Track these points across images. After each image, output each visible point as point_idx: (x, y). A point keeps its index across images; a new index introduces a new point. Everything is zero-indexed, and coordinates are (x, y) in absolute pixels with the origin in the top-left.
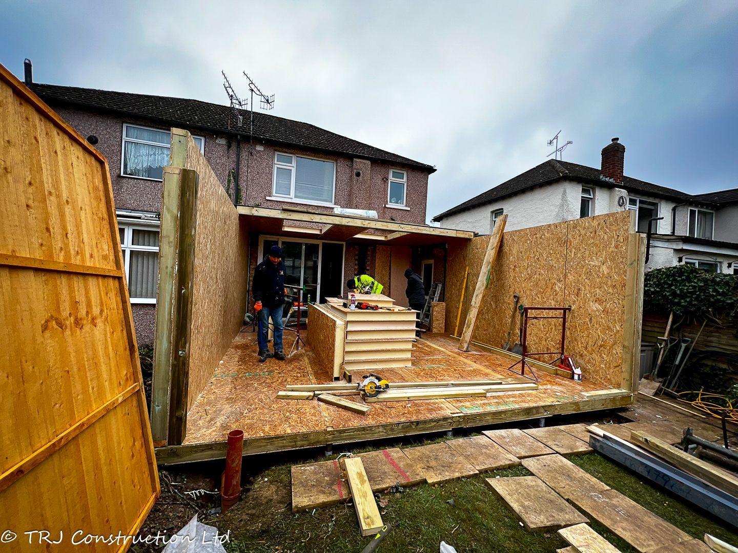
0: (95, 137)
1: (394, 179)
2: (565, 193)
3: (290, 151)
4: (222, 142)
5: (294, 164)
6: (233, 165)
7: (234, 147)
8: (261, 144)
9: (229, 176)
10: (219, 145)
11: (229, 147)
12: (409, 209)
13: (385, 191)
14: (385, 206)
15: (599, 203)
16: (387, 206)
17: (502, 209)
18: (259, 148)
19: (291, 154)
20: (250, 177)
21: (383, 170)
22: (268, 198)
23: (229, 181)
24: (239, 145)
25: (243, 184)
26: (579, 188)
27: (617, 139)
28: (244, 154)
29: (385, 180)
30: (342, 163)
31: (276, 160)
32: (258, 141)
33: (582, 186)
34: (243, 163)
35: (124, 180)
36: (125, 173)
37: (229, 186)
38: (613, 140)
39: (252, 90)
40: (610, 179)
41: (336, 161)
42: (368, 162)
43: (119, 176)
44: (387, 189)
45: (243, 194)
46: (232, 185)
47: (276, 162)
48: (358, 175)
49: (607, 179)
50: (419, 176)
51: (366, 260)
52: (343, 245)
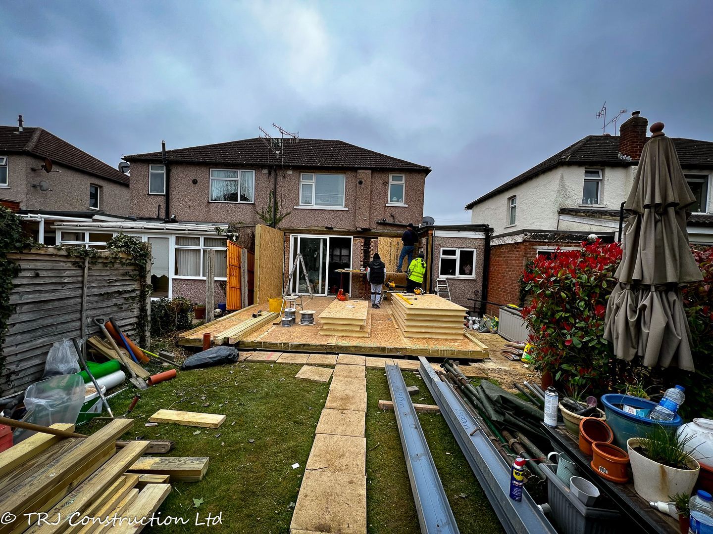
0: (196, 180)
1: (393, 182)
2: (562, 177)
3: (310, 171)
4: (266, 171)
5: (314, 180)
6: (272, 187)
7: (273, 174)
8: (290, 170)
9: (270, 194)
10: (264, 174)
11: (270, 174)
12: (407, 206)
13: (386, 193)
14: (385, 205)
15: (611, 183)
16: (387, 205)
17: (515, 196)
18: (290, 172)
19: (311, 173)
20: (283, 193)
21: (384, 176)
22: (295, 207)
23: (270, 198)
24: (276, 172)
25: (279, 199)
26: (582, 171)
27: (638, 113)
28: (280, 178)
29: (386, 183)
30: (350, 174)
31: (301, 179)
32: (287, 167)
33: (585, 168)
34: (279, 184)
35: (211, 205)
36: (212, 200)
37: (270, 201)
38: (633, 114)
39: (282, 133)
40: (627, 156)
41: (345, 173)
42: (369, 172)
43: (209, 202)
44: (388, 191)
45: (279, 206)
46: (272, 201)
47: (301, 180)
48: (361, 183)
49: (624, 157)
50: (417, 177)
51: (370, 250)
52: (351, 238)
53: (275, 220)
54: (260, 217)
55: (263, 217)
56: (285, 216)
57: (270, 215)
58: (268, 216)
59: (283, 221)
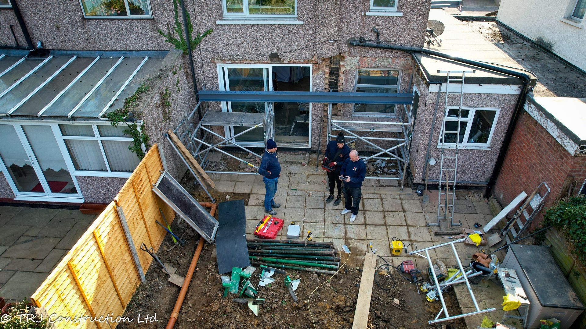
9: (175, 2)
12: (401, 15)
14: (365, 14)
16: (367, 14)
20: (196, 0)
22: (218, 22)
23: (176, 8)
25: (190, 10)
35: (88, 22)
36: (87, 14)
37: (177, 13)
43: (83, 18)
45: (192, 20)
46: (180, 12)
51: (339, 84)
52: (309, 68)
53: (189, 43)
54: (166, 39)
55: (171, 39)
56: (204, 36)
57: (181, 36)
58: (177, 37)
59: (202, 44)
